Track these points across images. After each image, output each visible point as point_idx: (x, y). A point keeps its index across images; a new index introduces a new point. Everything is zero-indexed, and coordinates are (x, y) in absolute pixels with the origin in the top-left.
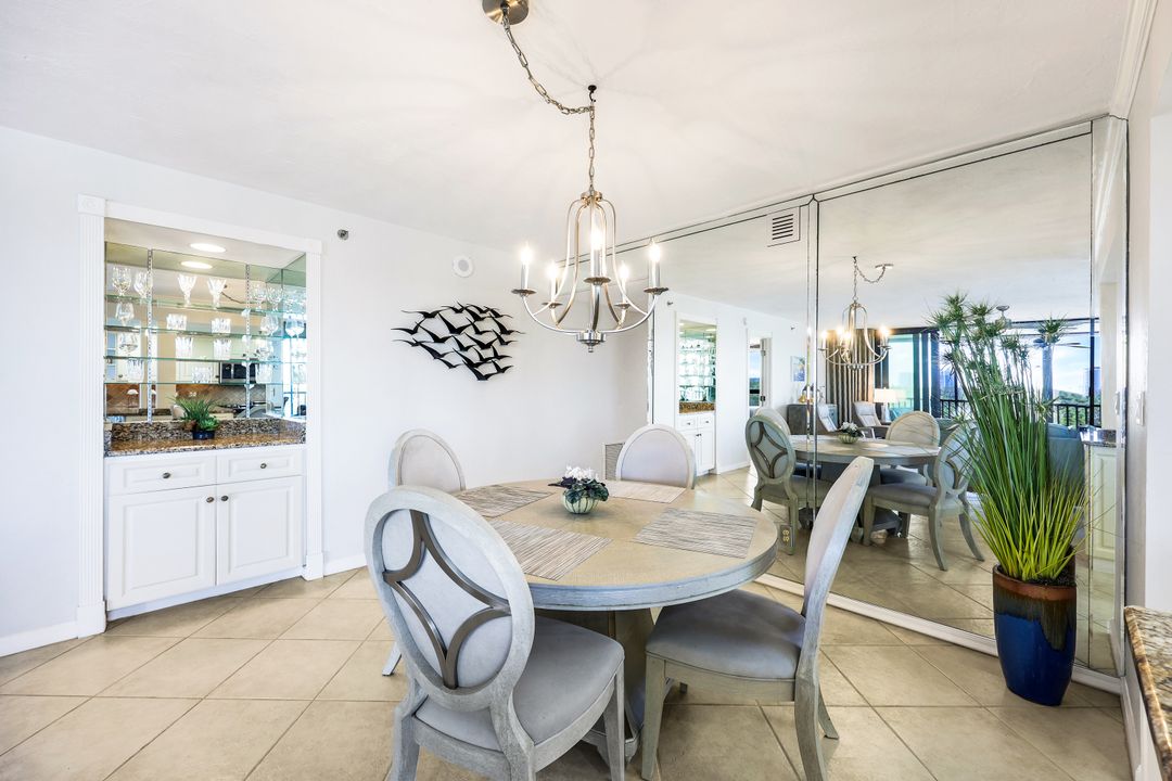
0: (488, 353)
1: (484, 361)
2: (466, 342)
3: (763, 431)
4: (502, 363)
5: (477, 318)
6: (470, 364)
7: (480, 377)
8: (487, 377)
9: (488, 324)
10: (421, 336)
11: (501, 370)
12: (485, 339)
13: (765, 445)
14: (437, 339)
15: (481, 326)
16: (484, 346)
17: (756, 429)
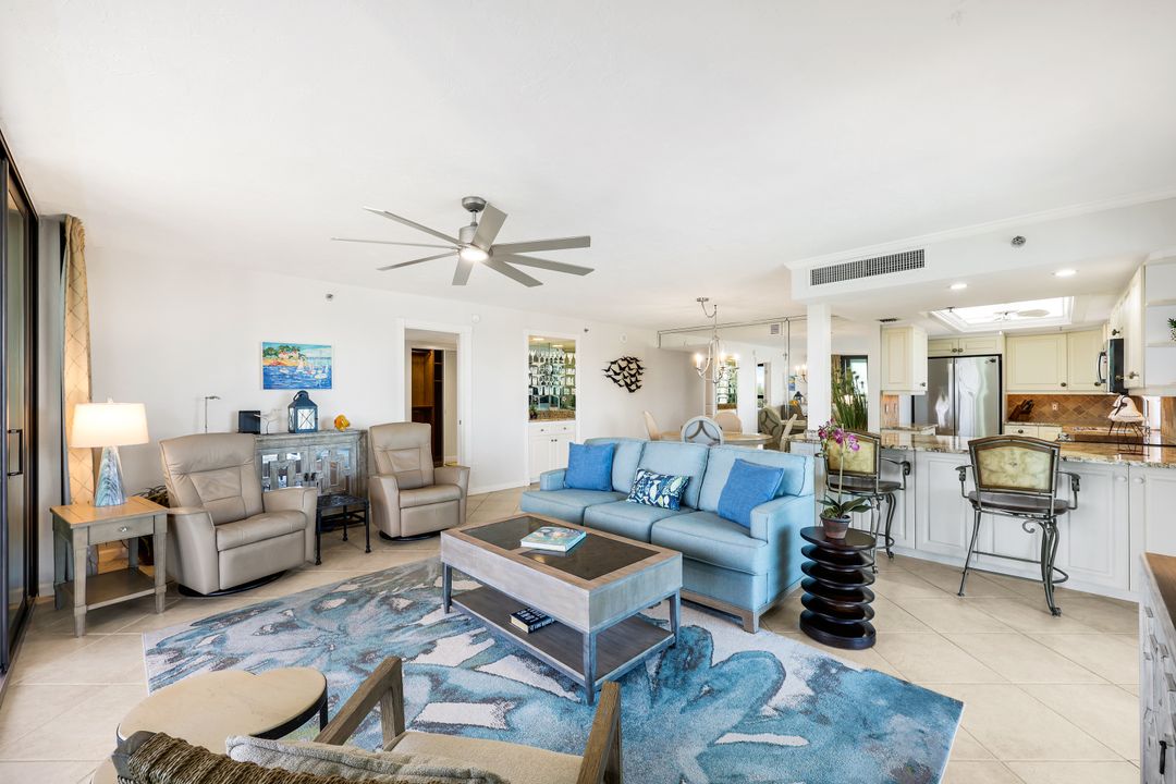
0: (633, 379)
1: (632, 383)
2: (626, 375)
3: (767, 416)
4: (639, 384)
5: (629, 362)
6: (627, 384)
7: (631, 391)
8: (634, 391)
9: (633, 366)
10: (611, 373)
11: (638, 387)
12: (633, 372)
13: (768, 423)
14: (616, 374)
15: (632, 366)
16: (632, 376)
17: (764, 415)
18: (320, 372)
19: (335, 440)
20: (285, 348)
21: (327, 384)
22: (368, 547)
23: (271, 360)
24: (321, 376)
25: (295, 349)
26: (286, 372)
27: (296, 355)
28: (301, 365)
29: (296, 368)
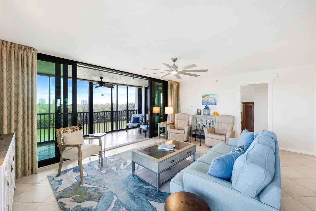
18: (214, 101)
19: (210, 118)
20: (206, 95)
21: (215, 104)
22: (200, 144)
23: (204, 98)
24: (214, 102)
25: (208, 95)
26: (206, 101)
27: (208, 97)
28: (209, 99)
29: (208, 100)
